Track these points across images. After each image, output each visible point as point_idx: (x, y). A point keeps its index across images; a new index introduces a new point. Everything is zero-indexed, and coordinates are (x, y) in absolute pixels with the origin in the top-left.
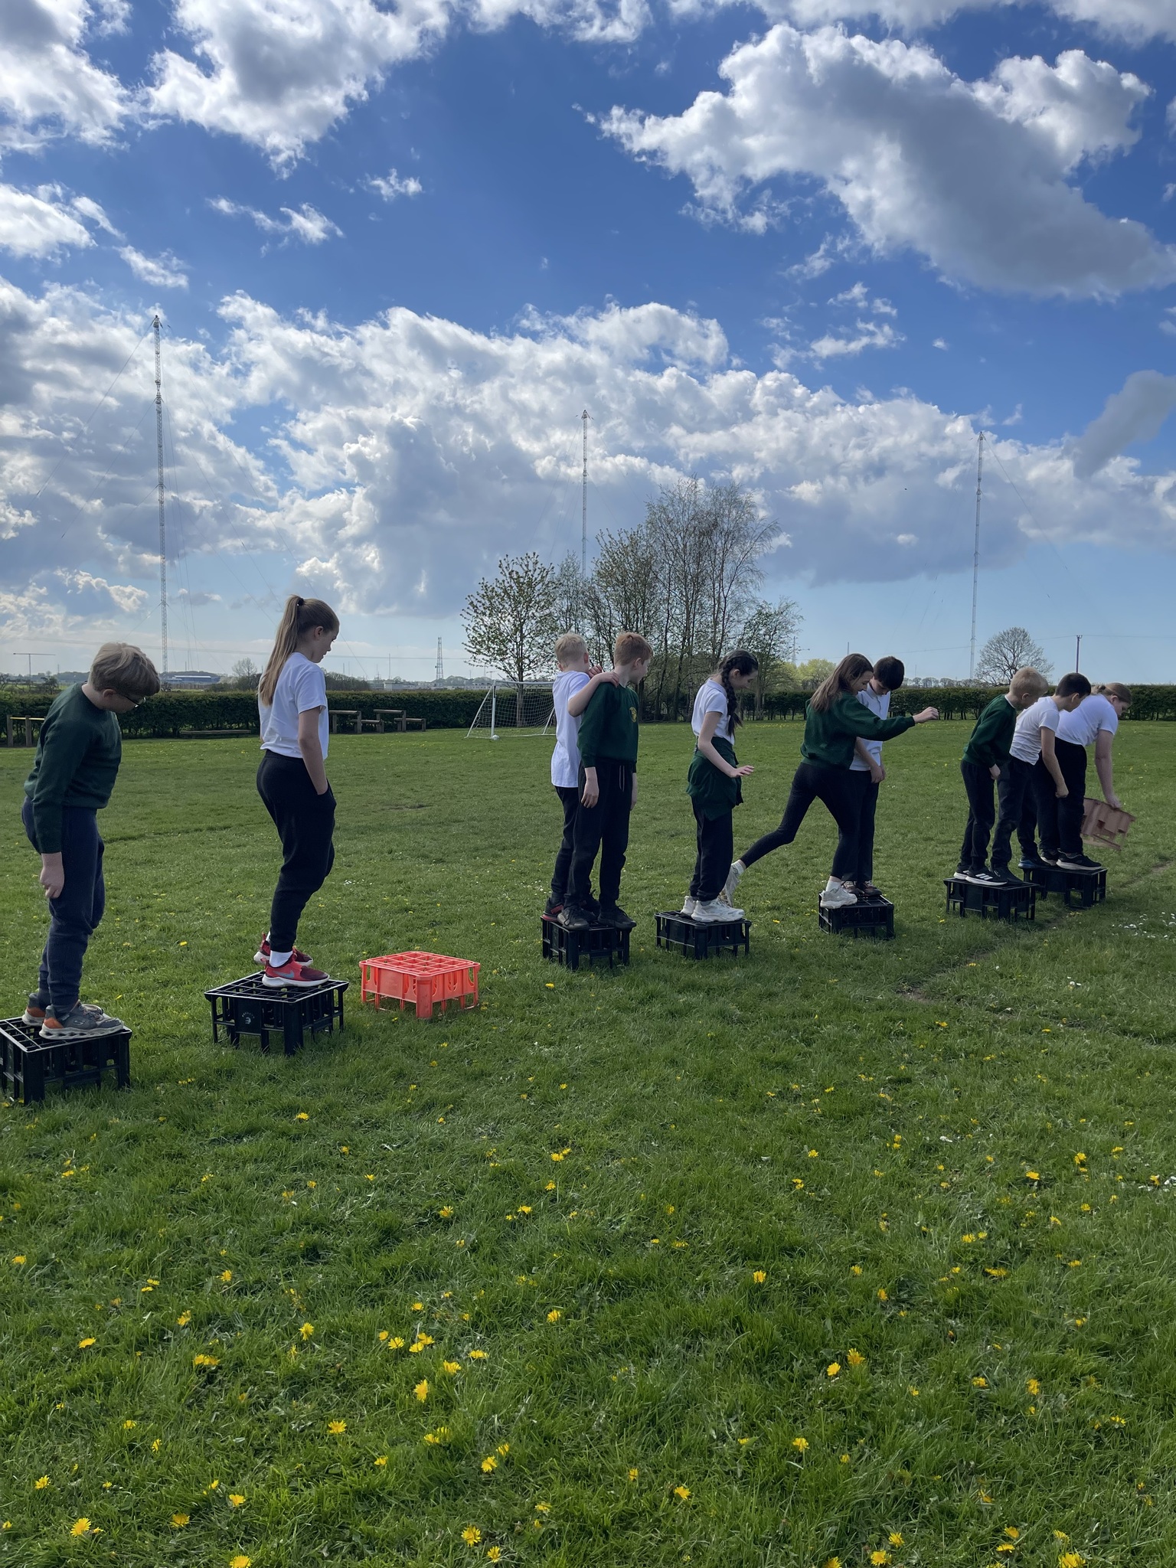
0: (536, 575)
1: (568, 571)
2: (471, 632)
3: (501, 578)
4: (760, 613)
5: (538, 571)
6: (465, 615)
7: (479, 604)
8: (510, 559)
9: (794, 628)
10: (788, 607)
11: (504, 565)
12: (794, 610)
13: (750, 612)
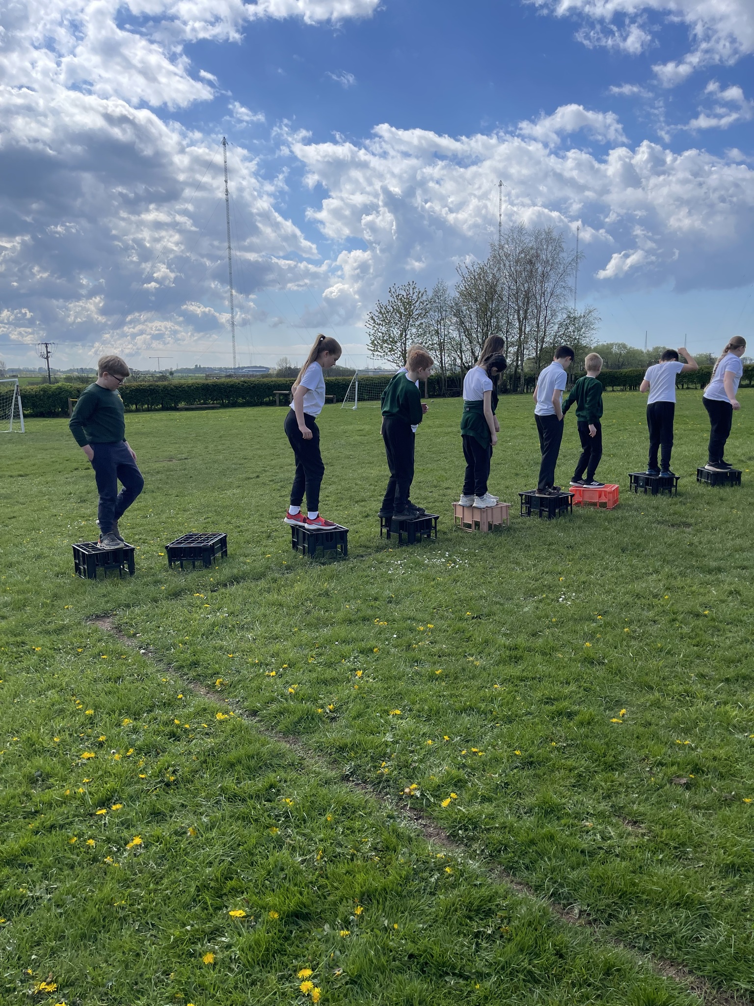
0: (414, 297)
1: (439, 293)
2: (372, 337)
3: (391, 299)
4: (569, 317)
5: (416, 294)
6: (368, 325)
7: (376, 318)
8: (396, 286)
9: (595, 326)
10: (590, 312)
11: (393, 290)
12: (595, 314)
13: (561, 317)
